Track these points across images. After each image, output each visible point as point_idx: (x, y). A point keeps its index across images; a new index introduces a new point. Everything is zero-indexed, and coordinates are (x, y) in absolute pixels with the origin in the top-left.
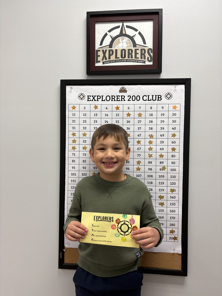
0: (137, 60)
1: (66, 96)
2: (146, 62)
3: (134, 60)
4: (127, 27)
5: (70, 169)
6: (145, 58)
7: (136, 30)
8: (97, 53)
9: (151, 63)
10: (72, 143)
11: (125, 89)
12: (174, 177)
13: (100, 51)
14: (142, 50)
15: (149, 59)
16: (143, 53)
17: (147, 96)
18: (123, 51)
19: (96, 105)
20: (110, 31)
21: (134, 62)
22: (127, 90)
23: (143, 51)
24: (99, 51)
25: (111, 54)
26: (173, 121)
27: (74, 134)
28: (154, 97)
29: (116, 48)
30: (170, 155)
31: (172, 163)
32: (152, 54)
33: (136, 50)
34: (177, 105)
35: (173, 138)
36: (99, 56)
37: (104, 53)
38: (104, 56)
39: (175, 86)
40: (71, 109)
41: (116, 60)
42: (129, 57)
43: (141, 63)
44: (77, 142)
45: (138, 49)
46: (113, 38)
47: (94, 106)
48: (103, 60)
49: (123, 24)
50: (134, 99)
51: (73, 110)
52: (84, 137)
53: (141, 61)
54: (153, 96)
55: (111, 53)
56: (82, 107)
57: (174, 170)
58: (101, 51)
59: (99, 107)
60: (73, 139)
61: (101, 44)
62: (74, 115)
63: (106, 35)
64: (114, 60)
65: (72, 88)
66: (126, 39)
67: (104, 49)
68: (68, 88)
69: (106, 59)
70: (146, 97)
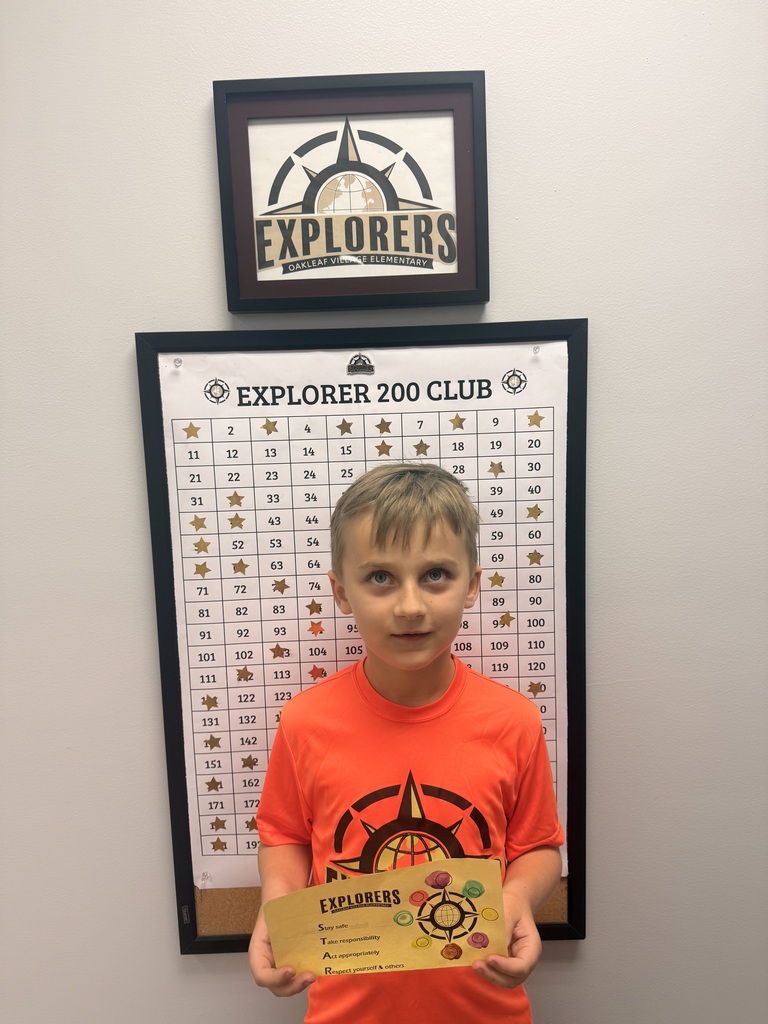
0: (402, 257)
1: (161, 389)
2: (434, 263)
3: (394, 256)
4: (364, 135)
5: (195, 639)
6: (429, 250)
7: (395, 148)
8: (261, 233)
9: (452, 268)
10: (195, 554)
11: (367, 362)
12: (540, 645)
13: (270, 225)
14: (418, 219)
15: (446, 253)
16: (423, 230)
17: (443, 385)
18: (354, 223)
19: (272, 420)
20: (302, 151)
21: (393, 264)
22: (372, 364)
23: (423, 222)
24: (269, 223)
25: (311, 234)
26: (533, 467)
27: (199, 523)
28: (467, 386)
29: (329, 214)
30: (525, 574)
31: (533, 601)
32: (453, 235)
33: (398, 220)
34: (541, 413)
35: (532, 519)
36: (269, 243)
37: (286, 229)
38: (288, 244)
39: (536, 346)
40: (183, 436)
41: (328, 258)
42: (374, 247)
43: (418, 266)
44: (212, 549)
45: (405, 218)
46: (314, 176)
47: (263, 422)
48: (283, 256)
49: (347, 127)
50: (398, 396)
51: (190, 440)
52: (237, 529)
53: (416, 258)
54: (461, 383)
55: (310, 229)
56: (221, 427)
57: (540, 623)
58: (275, 224)
59: (281, 425)
60: (197, 539)
61: (273, 198)
62: (194, 455)
63: (288, 165)
64: (322, 259)
65: (180, 361)
66: (362, 179)
67: (287, 218)
68: (166, 362)
69: (294, 254)
70: (440, 386)
